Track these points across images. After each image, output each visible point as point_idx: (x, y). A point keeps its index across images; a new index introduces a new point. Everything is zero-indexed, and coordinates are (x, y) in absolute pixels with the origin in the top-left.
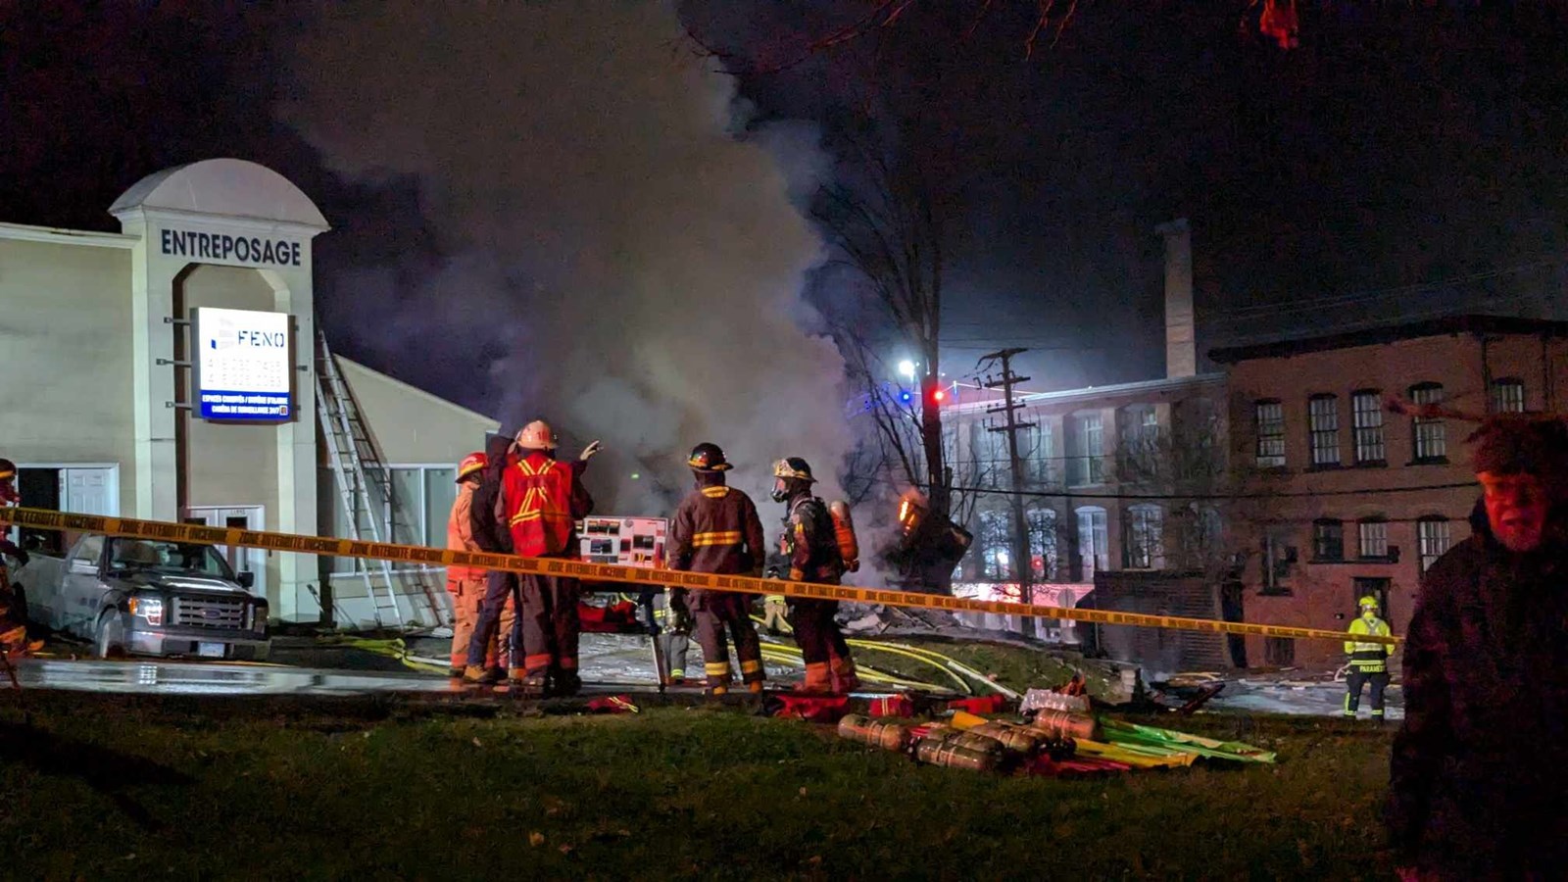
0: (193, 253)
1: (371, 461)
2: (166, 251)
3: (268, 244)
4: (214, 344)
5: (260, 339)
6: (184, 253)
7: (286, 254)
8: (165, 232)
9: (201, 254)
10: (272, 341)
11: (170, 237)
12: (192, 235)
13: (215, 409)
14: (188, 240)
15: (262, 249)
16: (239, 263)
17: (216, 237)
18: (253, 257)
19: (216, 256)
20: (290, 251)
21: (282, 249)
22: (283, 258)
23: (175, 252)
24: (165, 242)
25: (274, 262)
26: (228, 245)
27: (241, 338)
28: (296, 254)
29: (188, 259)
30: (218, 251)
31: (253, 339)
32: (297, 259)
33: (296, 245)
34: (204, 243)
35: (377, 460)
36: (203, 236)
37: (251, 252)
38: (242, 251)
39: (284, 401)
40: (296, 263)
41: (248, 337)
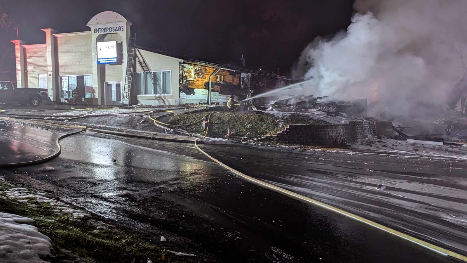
0: (100, 32)
1: (147, 71)
2: (95, 33)
3: (116, 27)
4: (100, 49)
5: (110, 47)
6: (98, 32)
7: (120, 29)
8: (95, 29)
9: (102, 32)
10: (113, 47)
11: (96, 30)
12: (100, 29)
13: (101, 62)
14: (99, 30)
15: (115, 29)
16: (110, 33)
17: (105, 28)
18: (113, 31)
19: (105, 32)
20: (121, 28)
21: (120, 28)
22: (120, 30)
23: (97, 33)
24: (95, 31)
25: (117, 31)
26: (107, 29)
27: (106, 47)
28: (123, 28)
29: (99, 33)
30: (105, 31)
31: (109, 47)
32: (123, 29)
33: (122, 27)
34: (103, 30)
35: (149, 70)
36: (102, 28)
37: (113, 30)
38: (110, 30)
39: (116, 59)
40: (122, 30)
41: (108, 47)
